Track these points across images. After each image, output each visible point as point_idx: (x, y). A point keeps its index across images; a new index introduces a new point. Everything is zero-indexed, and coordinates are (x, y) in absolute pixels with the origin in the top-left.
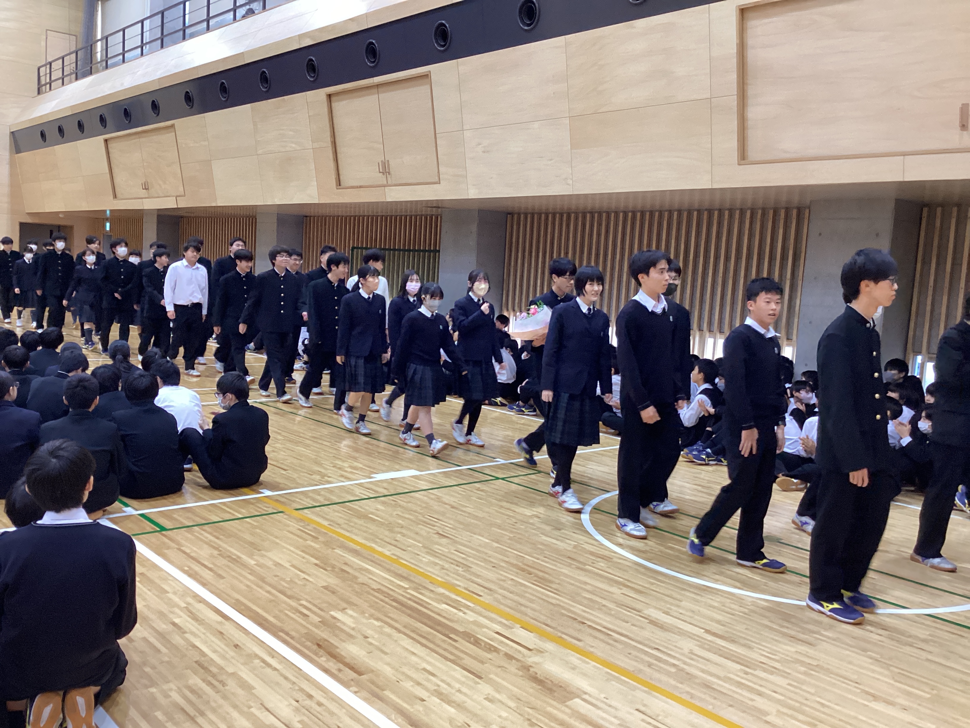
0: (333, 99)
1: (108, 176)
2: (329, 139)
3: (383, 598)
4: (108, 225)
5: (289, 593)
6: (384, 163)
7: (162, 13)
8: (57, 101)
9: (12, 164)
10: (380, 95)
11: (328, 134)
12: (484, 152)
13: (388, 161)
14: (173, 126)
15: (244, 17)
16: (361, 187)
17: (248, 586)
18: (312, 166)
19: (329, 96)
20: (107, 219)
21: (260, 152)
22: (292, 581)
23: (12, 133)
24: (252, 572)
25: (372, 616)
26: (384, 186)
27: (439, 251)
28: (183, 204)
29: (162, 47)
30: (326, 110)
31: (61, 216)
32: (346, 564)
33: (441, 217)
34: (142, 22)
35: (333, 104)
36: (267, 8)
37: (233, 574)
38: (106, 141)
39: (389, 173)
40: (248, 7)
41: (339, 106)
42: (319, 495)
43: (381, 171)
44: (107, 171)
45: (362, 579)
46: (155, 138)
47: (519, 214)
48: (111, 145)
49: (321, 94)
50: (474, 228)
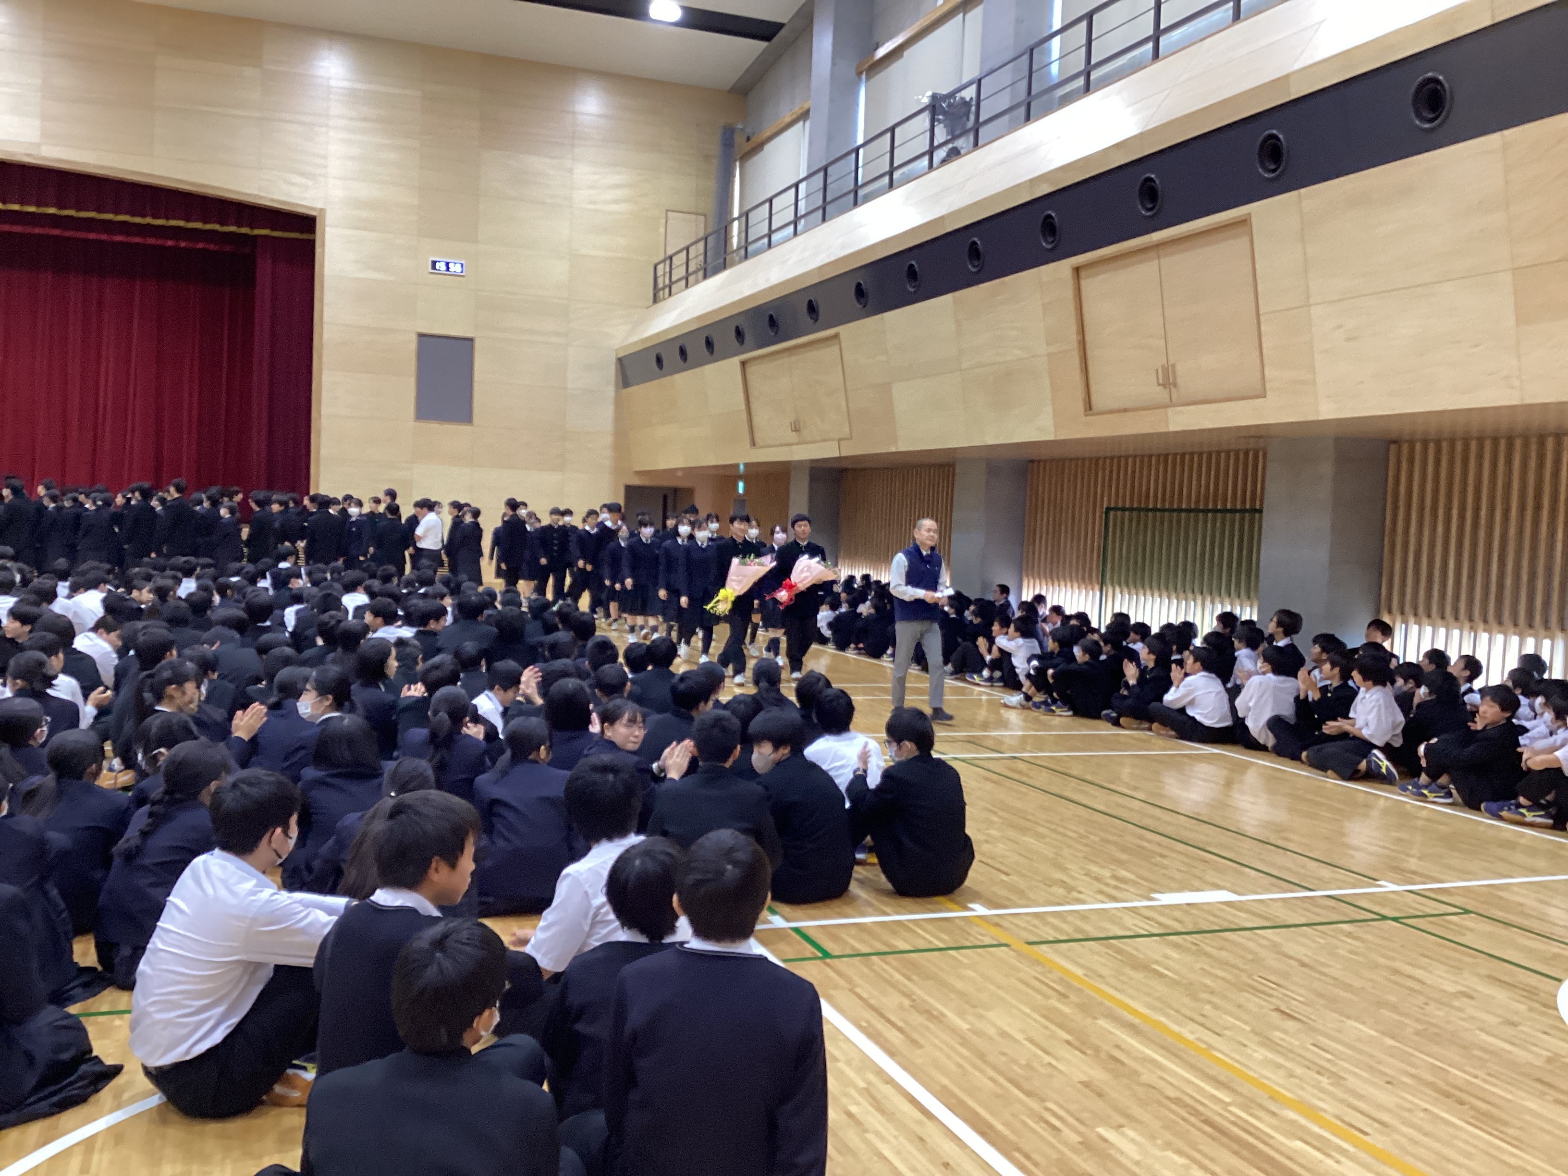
0: (1082, 274)
1: (744, 415)
2: (1074, 338)
3: (1187, 1116)
4: (741, 486)
5: (1026, 1086)
6: (1165, 370)
7: (825, 169)
8: (679, 310)
9: (618, 403)
10: (1162, 261)
11: (1073, 329)
12: (1348, 339)
13: (1173, 366)
14: (836, 336)
15: (944, 162)
16: (1125, 410)
17: (960, 1066)
18: (1047, 382)
19: (1077, 270)
20: (740, 477)
21: (965, 365)
22: (1029, 1066)
23: (620, 360)
24: (965, 1042)
25: (1168, 1145)
26: (1165, 407)
27: (1260, 511)
28: (848, 450)
29: (824, 220)
30: (1068, 293)
31: (679, 474)
32: (1118, 1047)
33: (1265, 455)
34: (796, 186)
35: (1083, 283)
36: (980, 144)
37: (937, 1042)
38: (743, 364)
39: (1175, 385)
40: (950, 146)
41: (1091, 285)
42: (1065, 921)
43: (1161, 381)
44: (743, 407)
45: (1146, 1077)
46: (812, 355)
47: (1412, 443)
48: (751, 369)
49: (1064, 267)
50: (1327, 469)
